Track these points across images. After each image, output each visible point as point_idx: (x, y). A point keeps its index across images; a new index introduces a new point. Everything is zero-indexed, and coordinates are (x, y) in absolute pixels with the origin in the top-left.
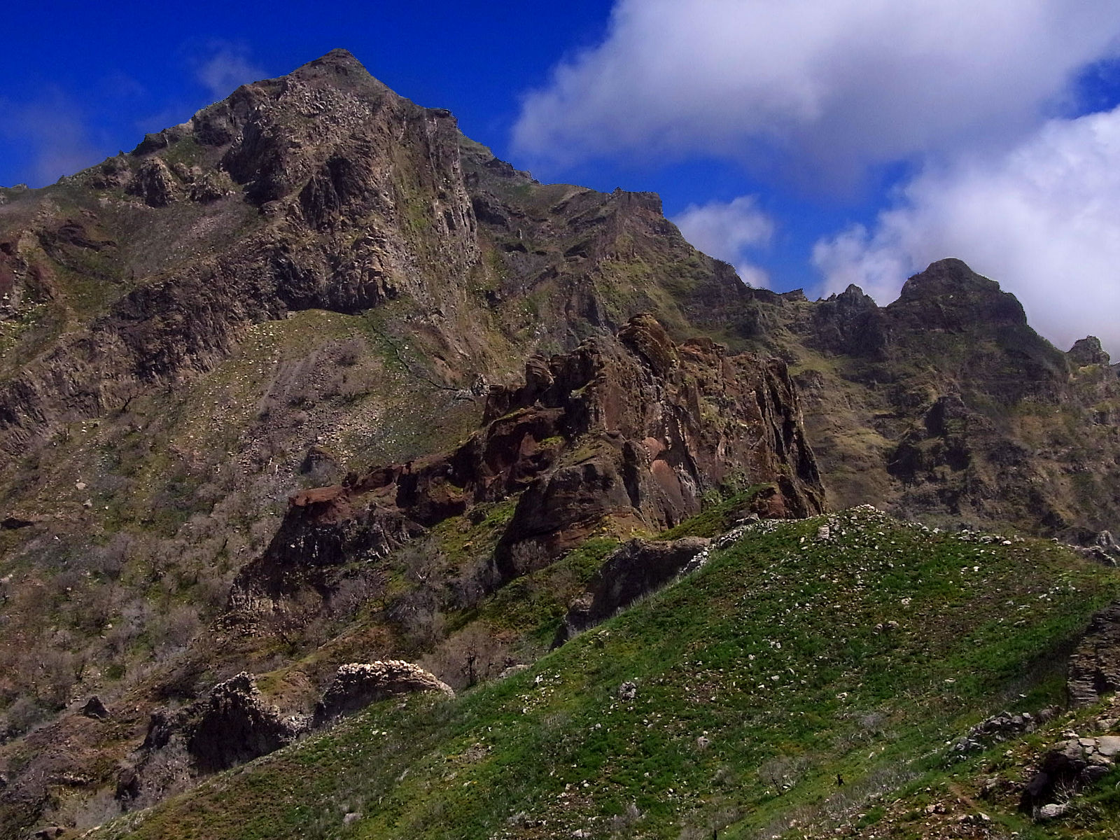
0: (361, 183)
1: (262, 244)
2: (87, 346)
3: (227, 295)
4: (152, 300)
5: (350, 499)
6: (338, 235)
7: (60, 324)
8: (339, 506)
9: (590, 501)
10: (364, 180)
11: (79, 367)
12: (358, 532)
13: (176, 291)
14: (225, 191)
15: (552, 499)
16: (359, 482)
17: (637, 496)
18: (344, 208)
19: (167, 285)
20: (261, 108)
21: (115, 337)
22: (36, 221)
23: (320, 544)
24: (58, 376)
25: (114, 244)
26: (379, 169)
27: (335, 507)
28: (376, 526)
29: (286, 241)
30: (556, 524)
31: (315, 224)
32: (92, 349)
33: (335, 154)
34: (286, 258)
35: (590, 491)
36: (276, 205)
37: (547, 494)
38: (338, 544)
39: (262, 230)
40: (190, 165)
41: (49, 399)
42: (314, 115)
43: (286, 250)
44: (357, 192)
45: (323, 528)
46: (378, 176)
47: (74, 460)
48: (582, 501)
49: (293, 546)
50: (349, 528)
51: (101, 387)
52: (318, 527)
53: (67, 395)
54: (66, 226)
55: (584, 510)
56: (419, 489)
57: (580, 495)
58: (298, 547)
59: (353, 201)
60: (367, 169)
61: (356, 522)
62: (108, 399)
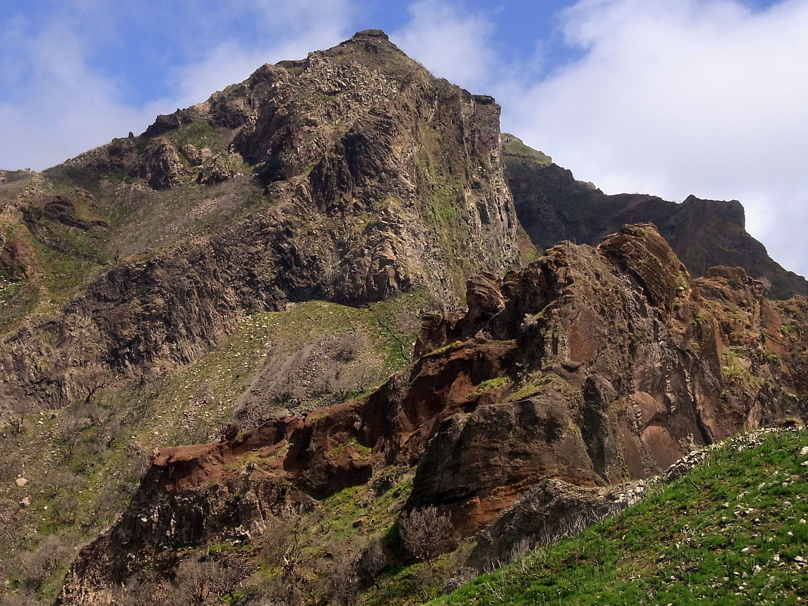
0: (378, 162)
1: (263, 226)
2: (56, 328)
3: (218, 281)
4: (133, 281)
5: (225, 460)
6: (348, 219)
7: (29, 305)
8: (208, 467)
9: (526, 455)
10: (381, 160)
11: (43, 351)
12: (227, 503)
13: (159, 272)
14: (232, 173)
15: (466, 449)
16: (239, 437)
17: (603, 458)
18: (358, 189)
19: (150, 265)
20: (277, 85)
21: (88, 321)
22: (23, 196)
23: (179, 518)
24: (19, 360)
25: (106, 225)
26: (400, 148)
27: (202, 468)
28: (250, 495)
29: (290, 224)
30: (472, 487)
31: (324, 208)
32: (62, 333)
33: (352, 130)
34: (289, 243)
35: (526, 442)
36: (282, 186)
37: (460, 442)
38: (199, 518)
39: (264, 211)
40: (200, 147)
41: (6, 385)
42: (335, 93)
43: (289, 234)
44: (373, 172)
45: (183, 496)
46: (398, 156)
47: (21, 453)
48: (513, 455)
49: (145, 520)
50: (216, 497)
51: (67, 375)
52: (178, 495)
53: (27, 381)
54: (54, 203)
55: (517, 468)
56: (313, 446)
57: (511, 445)
58: (151, 521)
59: (368, 182)
60: (386, 147)
61: (226, 489)
62: (72, 389)
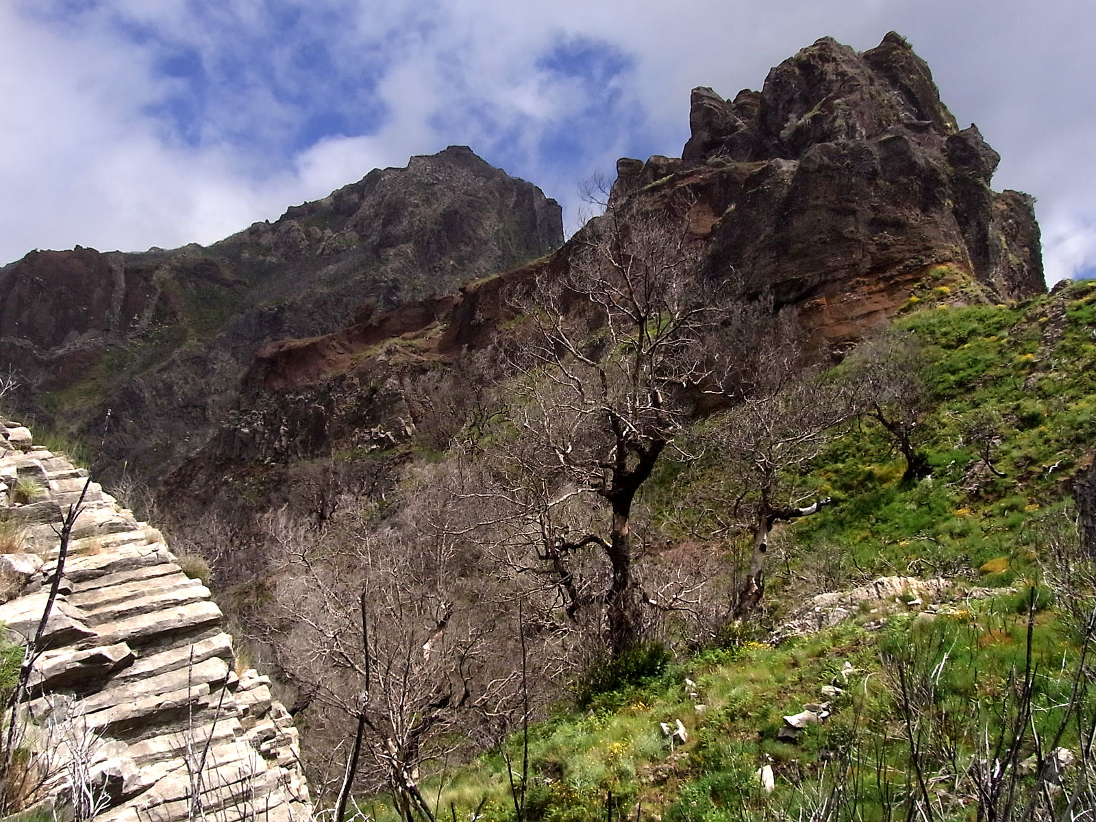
0: (471, 232)
1: (376, 281)
2: (200, 363)
3: (338, 325)
4: (266, 322)
5: (354, 348)
6: (446, 278)
7: (180, 340)
8: (331, 355)
10: (474, 230)
11: (190, 380)
12: (359, 398)
13: (287, 314)
14: (349, 246)
16: (374, 320)
18: (453, 254)
19: (281, 310)
20: (386, 178)
21: (227, 356)
22: (176, 258)
23: (291, 421)
24: (169, 387)
25: (245, 284)
26: (488, 223)
27: (324, 357)
28: (392, 382)
29: (397, 280)
30: (812, 278)
31: (427, 269)
32: (205, 365)
33: (448, 207)
34: (398, 297)
35: (895, 204)
36: (392, 252)
38: (320, 419)
39: (377, 270)
40: (323, 229)
41: (157, 409)
42: (433, 184)
43: (397, 288)
44: (467, 240)
45: (298, 394)
46: (487, 228)
47: (168, 464)
49: (246, 431)
50: (344, 392)
51: (210, 401)
52: (289, 393)
53: (176, 405)
54: (202, 264)
56: (480, 316)
57: (874, 208)
58: (254, 432)
59: (463, 248)
60: (477, 220)
61: (356, 381)
62: (214, 413)
